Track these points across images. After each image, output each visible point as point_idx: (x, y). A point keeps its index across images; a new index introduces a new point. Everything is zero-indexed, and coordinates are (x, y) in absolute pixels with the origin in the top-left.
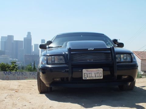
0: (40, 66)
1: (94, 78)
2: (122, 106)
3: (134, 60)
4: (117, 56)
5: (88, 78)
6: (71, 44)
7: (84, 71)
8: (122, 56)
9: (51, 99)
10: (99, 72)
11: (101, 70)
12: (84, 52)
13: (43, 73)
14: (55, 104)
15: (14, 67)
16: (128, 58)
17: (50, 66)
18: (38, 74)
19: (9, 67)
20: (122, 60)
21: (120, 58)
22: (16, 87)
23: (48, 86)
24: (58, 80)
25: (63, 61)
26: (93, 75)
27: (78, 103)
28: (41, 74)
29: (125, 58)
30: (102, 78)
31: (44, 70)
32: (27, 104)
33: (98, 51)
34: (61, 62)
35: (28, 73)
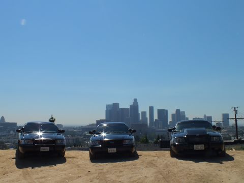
0: (172, 143)
1: (200, 149)
3: (221, 140)
4: (212, 138)
5: (197, 149)
7: (195, 146)
8: (214, 138)
9: (179, 159)
11: (203, 145)
12: (194, 136)
16: (218, 139)
17: (177, 143)
18: (171, 148)
20: (215, 140)
24: (182, 150)
25: (184, 141)
30: (204, 149)
31: (174, 145)
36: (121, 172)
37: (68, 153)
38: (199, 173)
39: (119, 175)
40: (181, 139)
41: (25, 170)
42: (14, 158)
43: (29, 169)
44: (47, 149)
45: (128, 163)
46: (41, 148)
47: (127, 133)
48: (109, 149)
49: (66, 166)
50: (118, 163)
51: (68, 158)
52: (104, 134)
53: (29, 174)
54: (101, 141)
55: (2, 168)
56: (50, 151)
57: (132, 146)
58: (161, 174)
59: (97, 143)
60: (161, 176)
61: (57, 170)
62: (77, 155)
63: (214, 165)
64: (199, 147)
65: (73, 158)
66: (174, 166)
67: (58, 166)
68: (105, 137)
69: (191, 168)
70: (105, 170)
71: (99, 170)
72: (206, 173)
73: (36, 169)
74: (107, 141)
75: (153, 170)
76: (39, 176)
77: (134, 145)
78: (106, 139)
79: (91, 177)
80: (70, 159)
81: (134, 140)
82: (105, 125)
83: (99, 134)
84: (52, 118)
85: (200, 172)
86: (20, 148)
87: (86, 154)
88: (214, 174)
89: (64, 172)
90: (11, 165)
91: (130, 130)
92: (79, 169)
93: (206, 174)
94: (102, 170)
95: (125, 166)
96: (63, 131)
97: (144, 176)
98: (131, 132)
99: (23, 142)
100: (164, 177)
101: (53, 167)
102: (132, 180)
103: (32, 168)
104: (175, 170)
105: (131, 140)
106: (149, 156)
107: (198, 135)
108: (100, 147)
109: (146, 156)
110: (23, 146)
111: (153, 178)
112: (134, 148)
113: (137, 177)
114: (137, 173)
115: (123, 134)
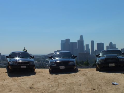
4: (120, 60)
5: (110, 66)
6: (106, 56)
7: (109, 64)
8: (121, 60)
9: (100, 72)
11: (114, 64)
12: (110, 59)
17: (100, 63)
20: (121, 61)
23: (99, 69)
24: (102, 67)
25: (104, 62)
26: (112, 65)
27: (108, 73)
28: (97, 65)
30: (114, 66)
31: (98, 64)
36: (66, 78)
37: (36, 70)
38: (108, 78)
39: (65, 80)
40: (102, 61)
41: (13, 78)
42: (6, 72)
43: (16, 78)
44: (25, 67)
45: (71, 74)
46: (22, 66)
47: (71, 58)
48: (60, 67)
49: (36, 76)
50: (65, 74)
51: (37, 72)
52: (57, 59)
53: (16, 80)
54: (56, 63)
55: (1, 77)
56: (26, 68)
57: (74, 65)
58: (88, 79)
59: (53, 64)
60: (88, 80)
61: (31, 78)
62: (42, 71)
63: (119, 74)
65: (40, 72)
66: (96, 75)
67: (32, 76)
68: (58, 60)
70: (58, 78)
71: (55, 78)
73: (19, 78)
74: (59, 62)
75: (84, 77)
76: (22, 81)
77: (75, 64)
78: (58, 61)
79: (50, 81)
80: (38, 73)
81: (75, 62)
82: (58, 53)
83: (55, 58)
84: (25, 50)
85: (110, 78)
86: (9, 66)
87: (48, 70)
88: (116, 79)
89: (35, 79)
90: (5, 76)
91: (74, 56)
92: (43, 77)
94: (56, 78)
95: (69, 76)
96: (33, 57)
97: (78, 80)
98: (74, 57)
99: (11, 63)
100: (89, 80)
101: (29, 77)
102: (72, 82)
103: (18, 77)
104: (96, 77)
105: (73, 61)
106: (84, 71)
107: (111, 58)
108: (55, 66)
109: (82, 71)
110: (11, 65)
111: (83, 81)
112: (75, 66)
113: (75, 81)
114: (75, 79)
115: (69, 58)
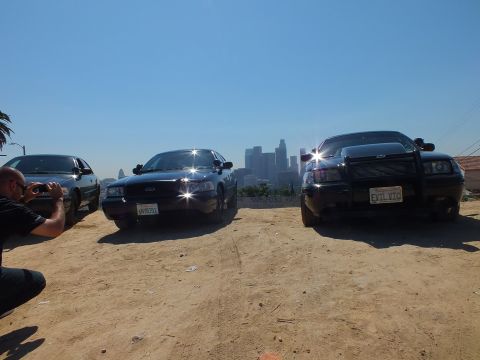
0: (304, 185)
1: (389, 201)
2: (438, 246)
3: (456, 170)
4: (425, 165)
5: (378, 202)
6: (349, 152)
7: (372, 191)
8: (434, 164)
9: (323, 234)
10: (397, 191)
11: (399, 189)
12: (368, 161)
13: (309, 196)
14: (330, 242)
15: (264, 191)
16: (445, 166)
17: (318, 186)
18: (302, 198)
19: (257, 191)
21: (431, 168)
22: (271, 218)
23: (317, 215)
24: (332, 205)
25: (339, 179)
26: (387, 196)
27: (365, 241)
28: (306, 198)
29: (440, 167)
30: (401, 201)
31: (310, 191)
32: (289, 241)
33: (392, 159)
34: (336, 178)
35: (284, 198)
40: (328, 173)
48: (139, 207)
51: (78, 227)
64: (387, 195)
65: (91, 226)
69: (362, 282)
72: (438, 318)
77: (214, 193)
93: (438, 329)
106: (255, 221)
